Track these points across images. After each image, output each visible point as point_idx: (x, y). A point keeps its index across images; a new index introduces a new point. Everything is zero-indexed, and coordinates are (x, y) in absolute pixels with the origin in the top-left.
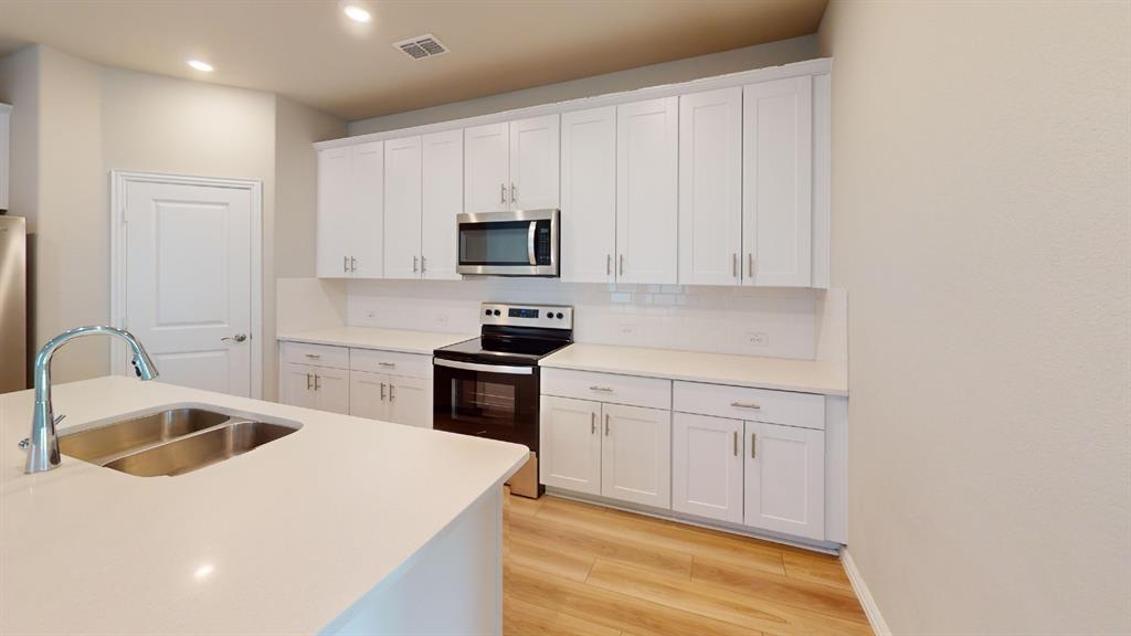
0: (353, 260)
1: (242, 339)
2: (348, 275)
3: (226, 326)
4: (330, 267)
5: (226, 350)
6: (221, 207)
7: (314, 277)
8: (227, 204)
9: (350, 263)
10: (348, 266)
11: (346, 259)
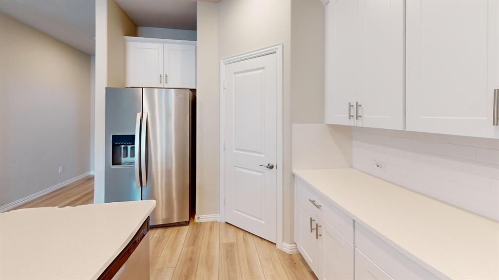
0: (358, 106)
1: (272, 167)
2: (352, 123)
3: (263, 156)
4: (337, 115)
5: (263, 172)
6: (260, 71)
7: (324, 123)
8: (263, 68)
9: (355, 110)
10: (353, 113)
11: (350, 106)
